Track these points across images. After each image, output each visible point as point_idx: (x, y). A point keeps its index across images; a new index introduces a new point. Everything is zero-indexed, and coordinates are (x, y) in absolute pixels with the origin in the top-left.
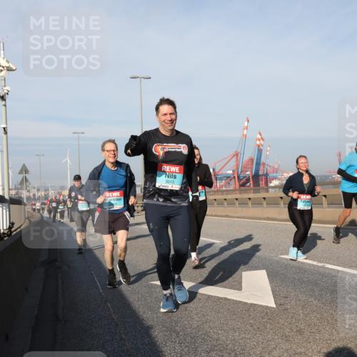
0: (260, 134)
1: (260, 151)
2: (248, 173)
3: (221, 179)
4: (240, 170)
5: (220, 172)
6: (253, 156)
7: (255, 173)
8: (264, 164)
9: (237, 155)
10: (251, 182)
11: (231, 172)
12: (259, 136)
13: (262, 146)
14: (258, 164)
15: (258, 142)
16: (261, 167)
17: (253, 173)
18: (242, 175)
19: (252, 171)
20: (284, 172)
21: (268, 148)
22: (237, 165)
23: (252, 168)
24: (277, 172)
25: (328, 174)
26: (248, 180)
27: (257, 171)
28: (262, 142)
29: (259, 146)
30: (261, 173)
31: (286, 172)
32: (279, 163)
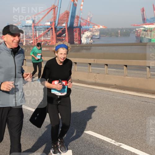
1: (75, 5)
2: (64, 25)
3: (40, 30)
4: (57, 22)
5: (39, 24)
7: (70, 25)
8: (78, 17)
9: (54, 8)
10: (67, 33)
11: (49, 24)
14: (73, 17)
16: (76, 20)
17: (68, 26)
18: (58, 27)
19: (67, 23)
20: (94, 25)
21: (82, 3)
22: (55, 18)
23: (67, 20)
24: (89, 25)
26: (64, 32)
27: (72, 23)
30: (75, 25)
31: (97, 25)
32: (91, 16)
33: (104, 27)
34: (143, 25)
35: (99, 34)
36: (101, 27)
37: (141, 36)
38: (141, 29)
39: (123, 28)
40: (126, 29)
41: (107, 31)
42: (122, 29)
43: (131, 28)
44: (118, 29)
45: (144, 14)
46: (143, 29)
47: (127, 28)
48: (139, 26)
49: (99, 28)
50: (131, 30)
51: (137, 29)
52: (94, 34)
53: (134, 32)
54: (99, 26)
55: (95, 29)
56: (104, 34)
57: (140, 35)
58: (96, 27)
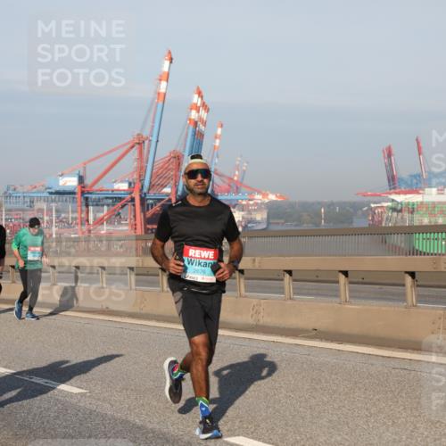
0: (200, 93)
1: (198, 137)
2: (167, 190)
3: (98, 203)
4: (147, 184)
5: (96, 187)
6: (180, 149)
9: (140, 143)
11: (125, 186)
12: (196, 99)
13: (205, 124)
15: (194, 115)
17: (179, 193)
18: (151, 195)
19: (176, 186)
20: (253, 191)
21: (219, 131)
22: (141, 170)
23: (177, 177)
24: (237, 191)
25: (359, 199)
28: (203, 114)
29: (196, 124)
31: (259, 192)
32: (244, 168)
33: (281, 197)
34: (390, 194)
35: (265, 216)
36: (272, 197)
37: (383, 225)
38: (385, 204)
39: (335, 200)
40: (342, 205)
41: (288, 210)
42: (330, 205)
43: (354, 203)
44: (321, 204)
45: (391, 164)
46: (390, 204)
47: (345, 203)
48: (379, 195)
49: (267, 201)
50: (356, 207)
51: (372, 205)
52: (253, 216)
53: (365, 214)
54: (265, 195)
55: (256, 204)
56: (281, 218)
57: (381, 222)
58: (258, 197)
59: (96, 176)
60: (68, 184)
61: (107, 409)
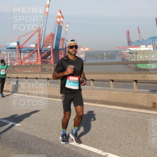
0: (60, 12)
1: (60, 28)
2: (49, 47)
3: (24, 52)
4: (42, 45)
5: (24, 46)
6: (53, 32)
7: (55, 47)
8: (63, 39)
9: (39, 30)
10: (52, 55)
11: (34, 46)
12: (59, 14)
13: (62, 23)
14: (58, 39)
15: (58, 20)
16: (61, 42)
17: (54, 48)
18: (43, 49)
19: (52, 45)
20: (80, 47)
21: (68, 25)
22: (40, 40)
23: (53, 42)
26: (49, 54)
27: (57, 45)
28: (62, 19)
29: (59, 23)
30: (60, 47)
31: (82, 48)
32: (77, 39)
33: (90, 49)
34: (129, 47)
35: (84, 56)
36: (87, 49)
37: (126, 59)
38: (127, 51)
39: (109, 50)
40: (112, 52)
41: (92, 54)
42: (107, 52)
43: (116, 51)
44: (104, 51)
45: (129, 37)
46: (128, 51)
47: (112, 51)
48: (125, 48)
49: (85, 50)
50: (116, 52)
51: (122, 52)
52: (80, 56)
53: (120, 55)
54: (84, 48)
55: (81, 52)
56: (90, 57)
57: (125, 58)
58: (82, 49)
59: (23, 42)
60: (14, 45)
61: (28, 132)
